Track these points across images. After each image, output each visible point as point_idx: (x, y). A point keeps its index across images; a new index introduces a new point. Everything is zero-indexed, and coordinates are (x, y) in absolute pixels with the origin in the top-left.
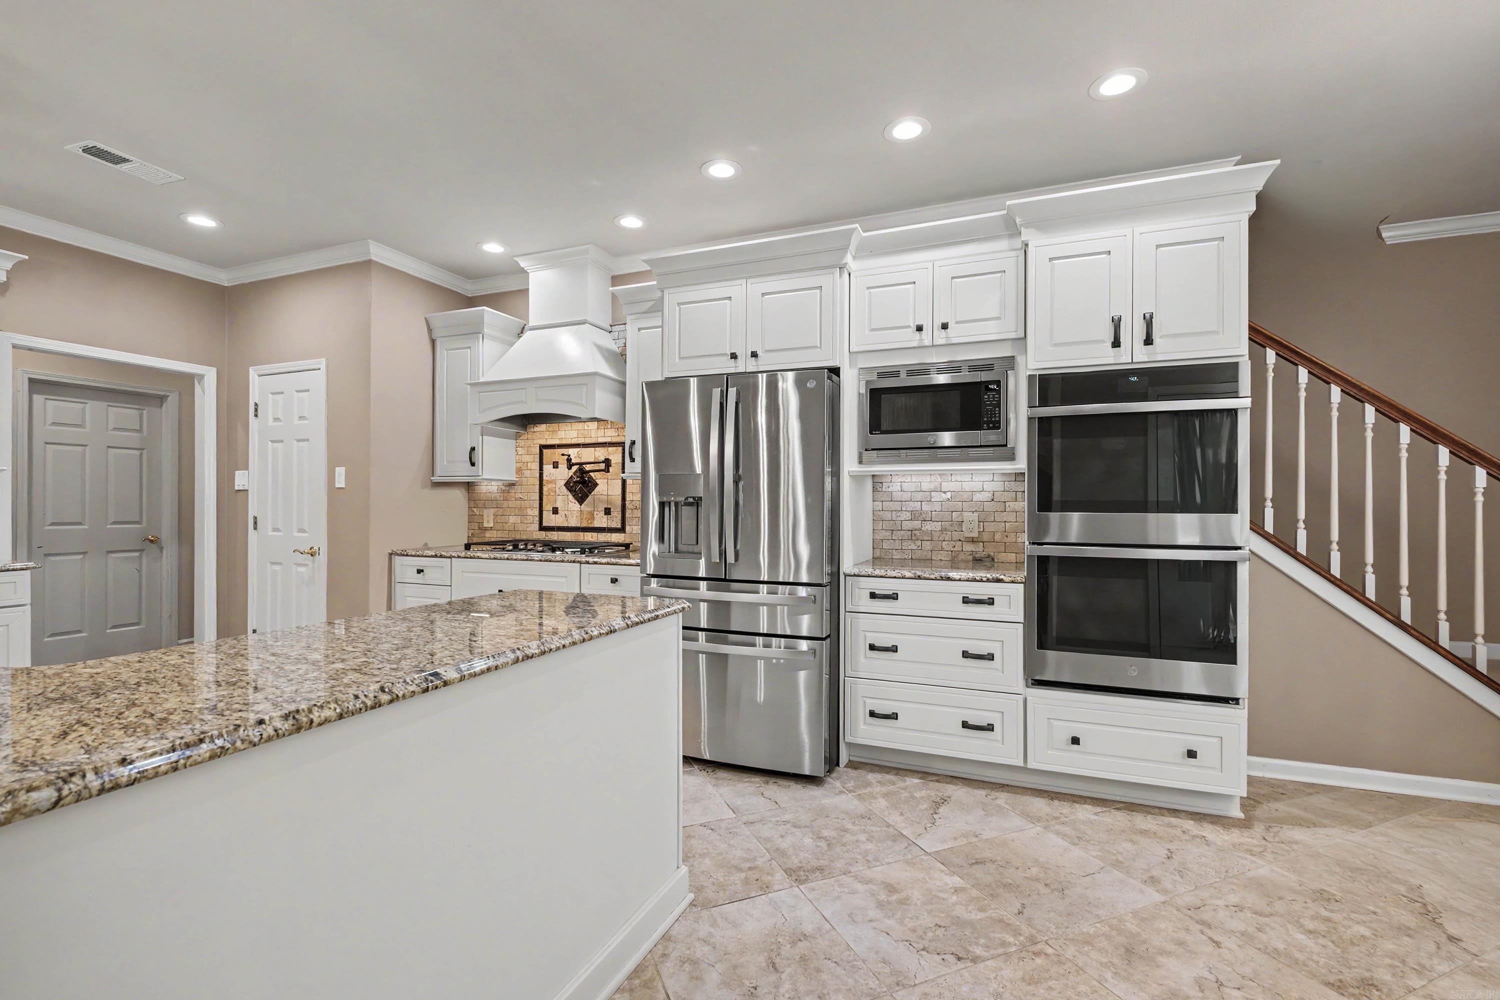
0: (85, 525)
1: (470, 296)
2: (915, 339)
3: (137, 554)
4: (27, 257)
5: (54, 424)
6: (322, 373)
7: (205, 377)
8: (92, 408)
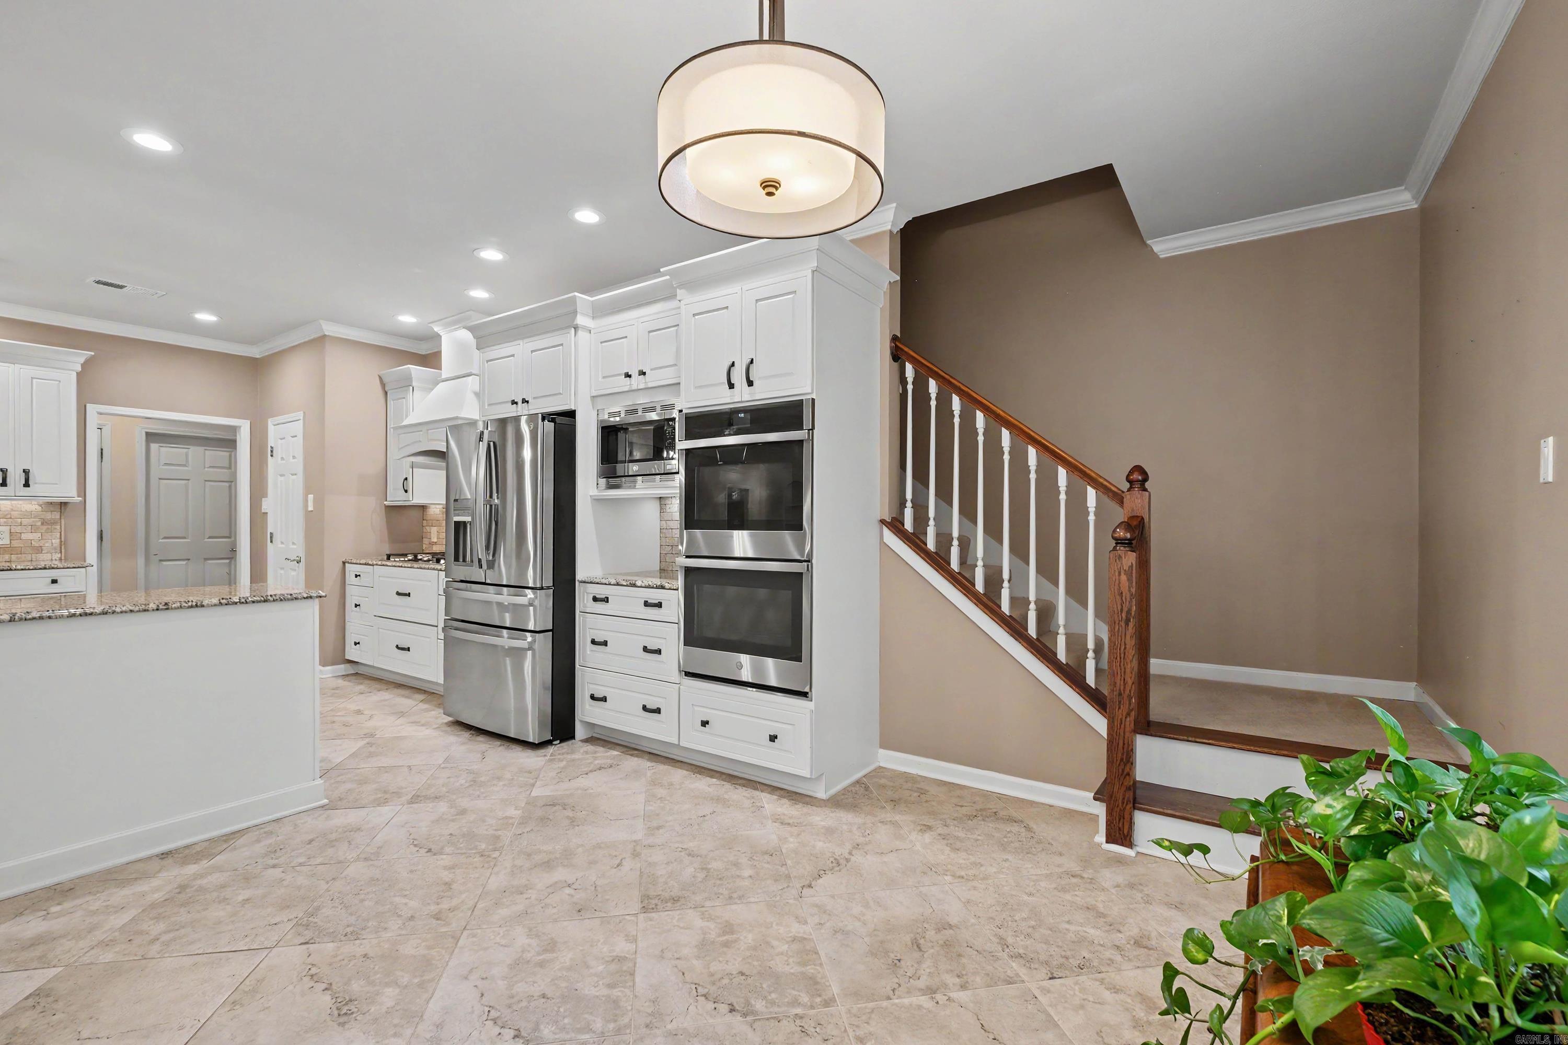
0: (188, 539)
1: (423, 353)
2: (625, 384)
3: (227, 561)
4: (93, 354)
5: (166, 464)
6: (300, 424)
7: (242, 428)
8: (195, 452)
